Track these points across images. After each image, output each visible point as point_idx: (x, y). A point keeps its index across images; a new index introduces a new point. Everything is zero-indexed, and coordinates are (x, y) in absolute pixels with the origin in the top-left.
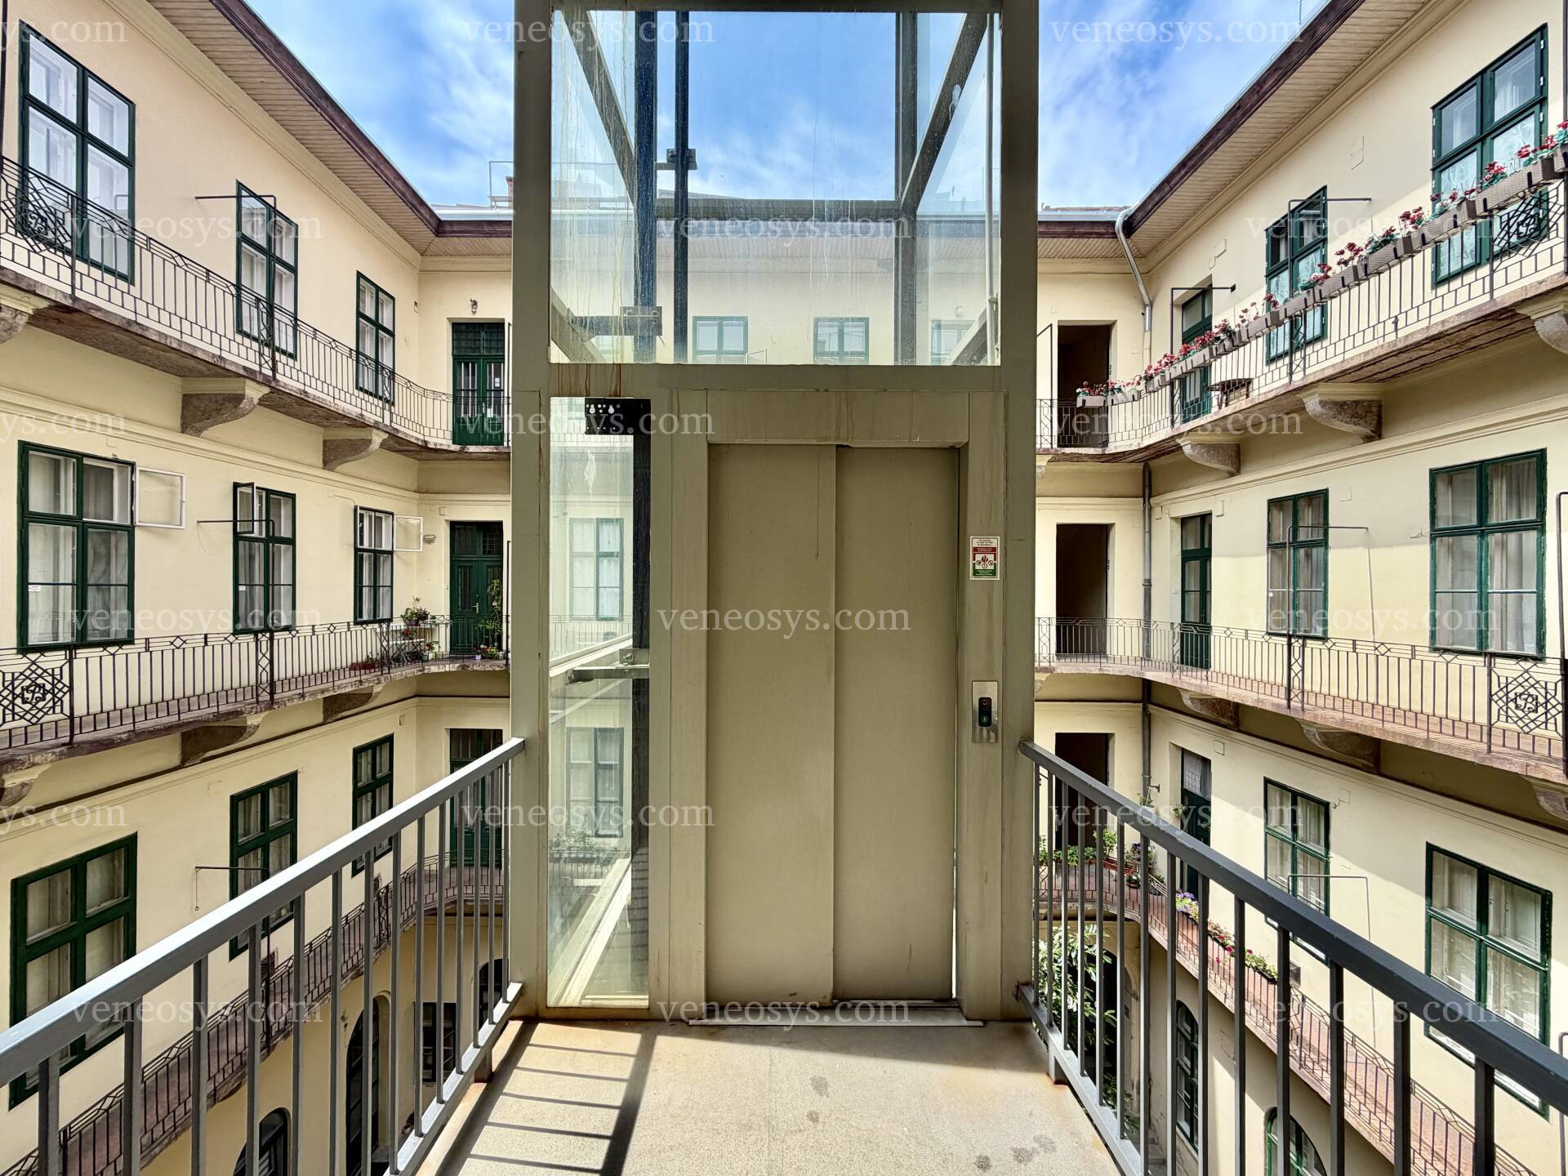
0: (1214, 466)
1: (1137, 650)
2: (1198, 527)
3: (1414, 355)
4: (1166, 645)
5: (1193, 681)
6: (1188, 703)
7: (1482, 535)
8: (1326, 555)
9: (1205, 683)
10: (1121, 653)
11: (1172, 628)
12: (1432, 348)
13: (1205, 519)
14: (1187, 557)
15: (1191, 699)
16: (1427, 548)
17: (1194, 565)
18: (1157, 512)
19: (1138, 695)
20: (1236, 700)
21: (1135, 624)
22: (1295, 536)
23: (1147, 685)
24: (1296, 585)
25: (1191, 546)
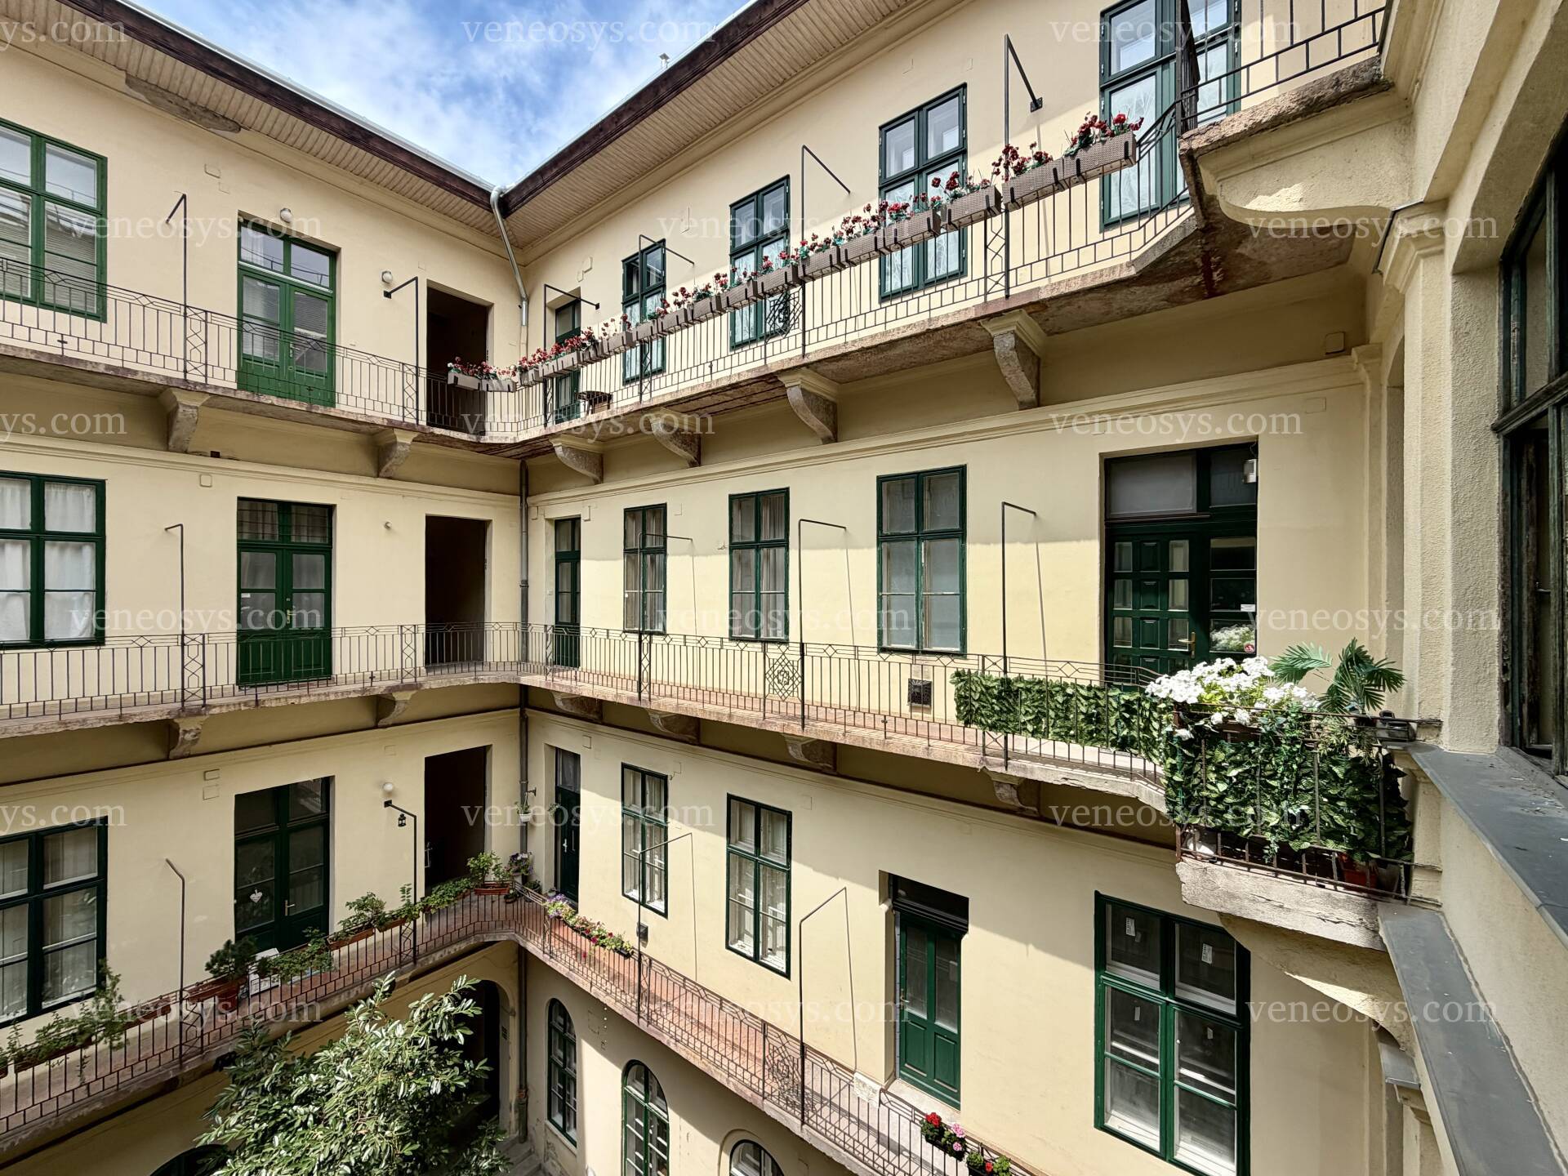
0: (581, 471)
1: (513, 655)
2: (569, 530)
3: (721, 398)
4: (541, 648)
5: (564, 682)
6: (559, 704)
7: (758, 549)
8: (665, 560)
9: (574, 683)
10: (497, 659)
11: (546, 631)
12: (731, 395)
13: (575, 522)
14: (560, 558)
15: (563, 700)
16: (727, 557)
17: (567, 566)
18: (533, 512)
19: (516, 700)
20: (600, 697)
21: (510, 627)
22: (644, 543)
23: (525, 690)
24: (644, 587)
25: (564, 549)
